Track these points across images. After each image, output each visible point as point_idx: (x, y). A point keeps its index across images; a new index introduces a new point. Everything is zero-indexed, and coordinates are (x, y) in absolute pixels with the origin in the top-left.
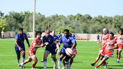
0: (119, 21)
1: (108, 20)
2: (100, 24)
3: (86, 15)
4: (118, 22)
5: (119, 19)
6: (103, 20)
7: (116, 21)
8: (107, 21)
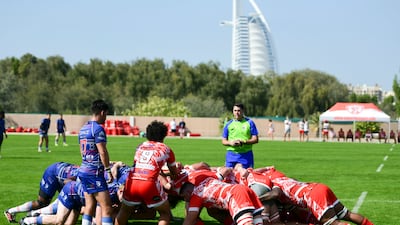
0: (145, 75)
1: (115, 74)
2: (88, 85)
3: (52, 59)
4: (141, 77)
5: (147, 70)
6: (101, 73)
7: (138, 77)
8: (111, 77)
